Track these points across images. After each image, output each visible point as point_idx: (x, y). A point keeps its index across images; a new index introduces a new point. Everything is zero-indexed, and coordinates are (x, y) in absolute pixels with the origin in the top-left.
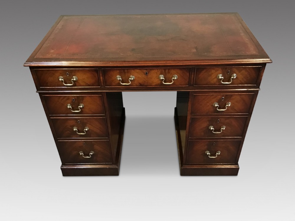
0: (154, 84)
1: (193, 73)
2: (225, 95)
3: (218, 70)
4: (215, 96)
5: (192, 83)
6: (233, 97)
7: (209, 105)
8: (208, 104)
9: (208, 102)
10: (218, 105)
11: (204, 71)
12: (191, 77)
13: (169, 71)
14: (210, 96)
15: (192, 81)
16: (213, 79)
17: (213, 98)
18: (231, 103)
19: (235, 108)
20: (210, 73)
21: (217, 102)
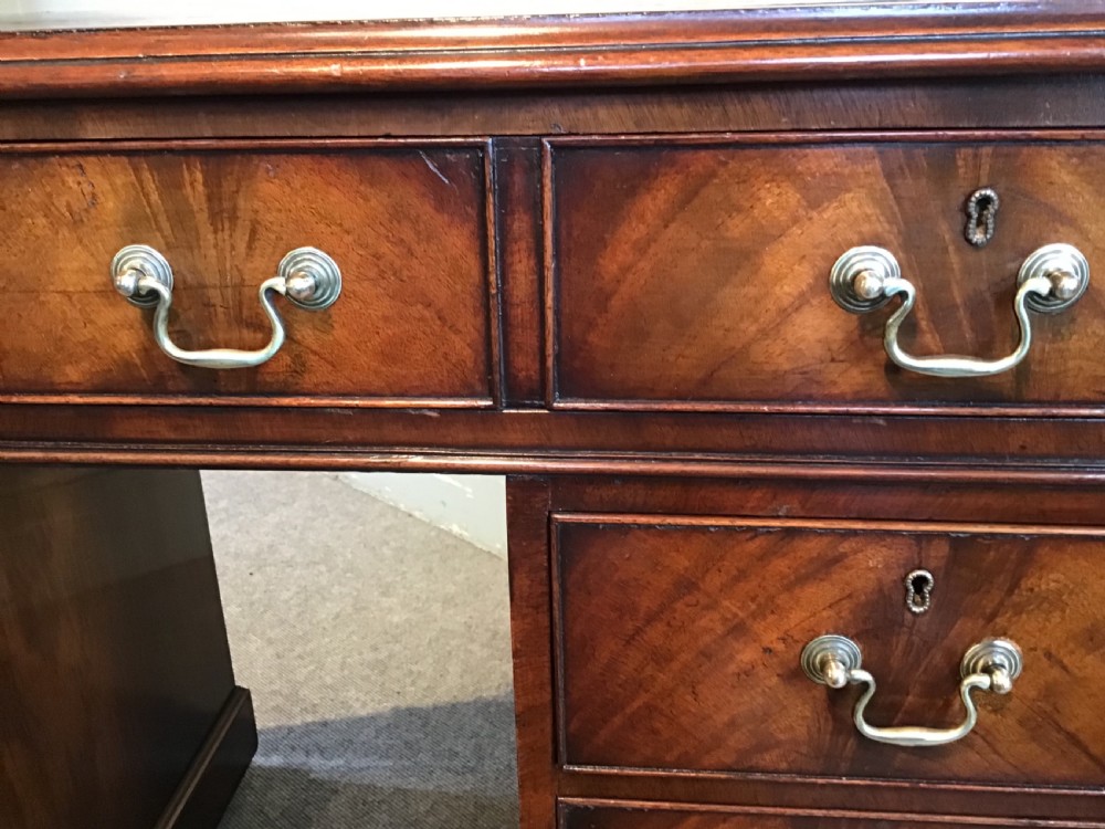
0: (73, 374)
1: (520, 224)
2: (941, 551)
3: (834, 187)
4: (813, 547)
5: (525, 365)
6: (1048, 580)
7: (747, 673)
8: (747, 655)
9: (738, 630)
10: (863, 676)
11: (656, 200)
12: (504, 277)
13: (228, 186)
14: (753, 546)
15: (526, 338)
16: (785, 314)
17: (802, 580)
18: (1028, 651)
19: (1071, 727)
20: (737, 227)
21: (854, 637)
